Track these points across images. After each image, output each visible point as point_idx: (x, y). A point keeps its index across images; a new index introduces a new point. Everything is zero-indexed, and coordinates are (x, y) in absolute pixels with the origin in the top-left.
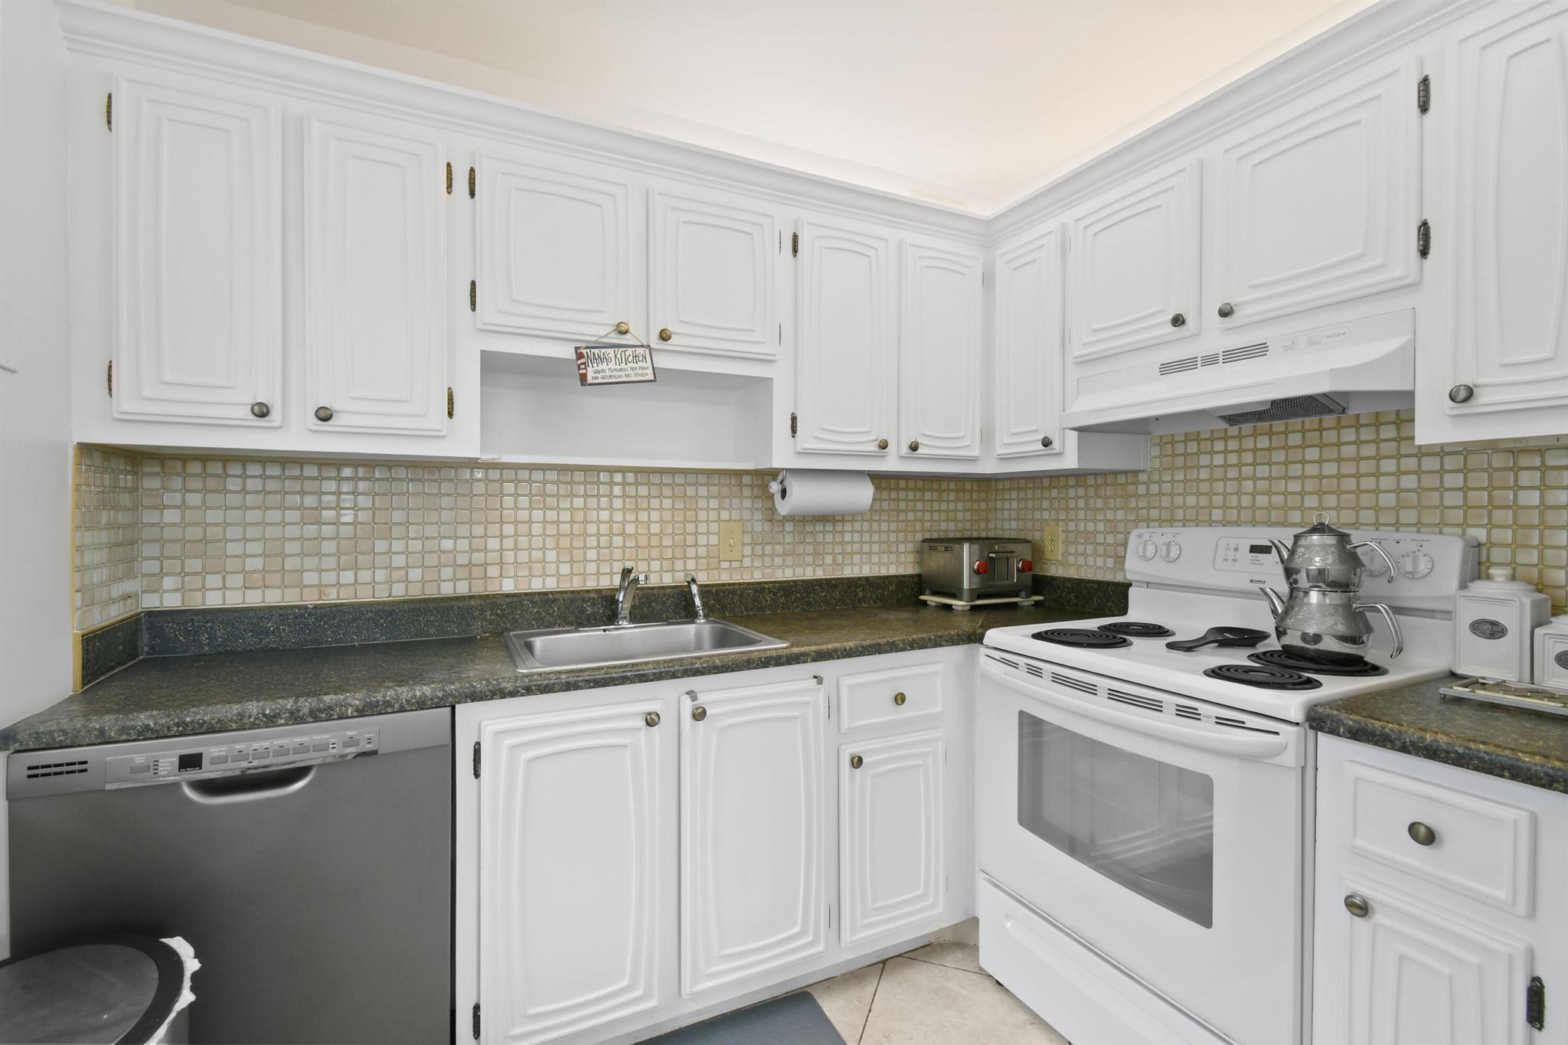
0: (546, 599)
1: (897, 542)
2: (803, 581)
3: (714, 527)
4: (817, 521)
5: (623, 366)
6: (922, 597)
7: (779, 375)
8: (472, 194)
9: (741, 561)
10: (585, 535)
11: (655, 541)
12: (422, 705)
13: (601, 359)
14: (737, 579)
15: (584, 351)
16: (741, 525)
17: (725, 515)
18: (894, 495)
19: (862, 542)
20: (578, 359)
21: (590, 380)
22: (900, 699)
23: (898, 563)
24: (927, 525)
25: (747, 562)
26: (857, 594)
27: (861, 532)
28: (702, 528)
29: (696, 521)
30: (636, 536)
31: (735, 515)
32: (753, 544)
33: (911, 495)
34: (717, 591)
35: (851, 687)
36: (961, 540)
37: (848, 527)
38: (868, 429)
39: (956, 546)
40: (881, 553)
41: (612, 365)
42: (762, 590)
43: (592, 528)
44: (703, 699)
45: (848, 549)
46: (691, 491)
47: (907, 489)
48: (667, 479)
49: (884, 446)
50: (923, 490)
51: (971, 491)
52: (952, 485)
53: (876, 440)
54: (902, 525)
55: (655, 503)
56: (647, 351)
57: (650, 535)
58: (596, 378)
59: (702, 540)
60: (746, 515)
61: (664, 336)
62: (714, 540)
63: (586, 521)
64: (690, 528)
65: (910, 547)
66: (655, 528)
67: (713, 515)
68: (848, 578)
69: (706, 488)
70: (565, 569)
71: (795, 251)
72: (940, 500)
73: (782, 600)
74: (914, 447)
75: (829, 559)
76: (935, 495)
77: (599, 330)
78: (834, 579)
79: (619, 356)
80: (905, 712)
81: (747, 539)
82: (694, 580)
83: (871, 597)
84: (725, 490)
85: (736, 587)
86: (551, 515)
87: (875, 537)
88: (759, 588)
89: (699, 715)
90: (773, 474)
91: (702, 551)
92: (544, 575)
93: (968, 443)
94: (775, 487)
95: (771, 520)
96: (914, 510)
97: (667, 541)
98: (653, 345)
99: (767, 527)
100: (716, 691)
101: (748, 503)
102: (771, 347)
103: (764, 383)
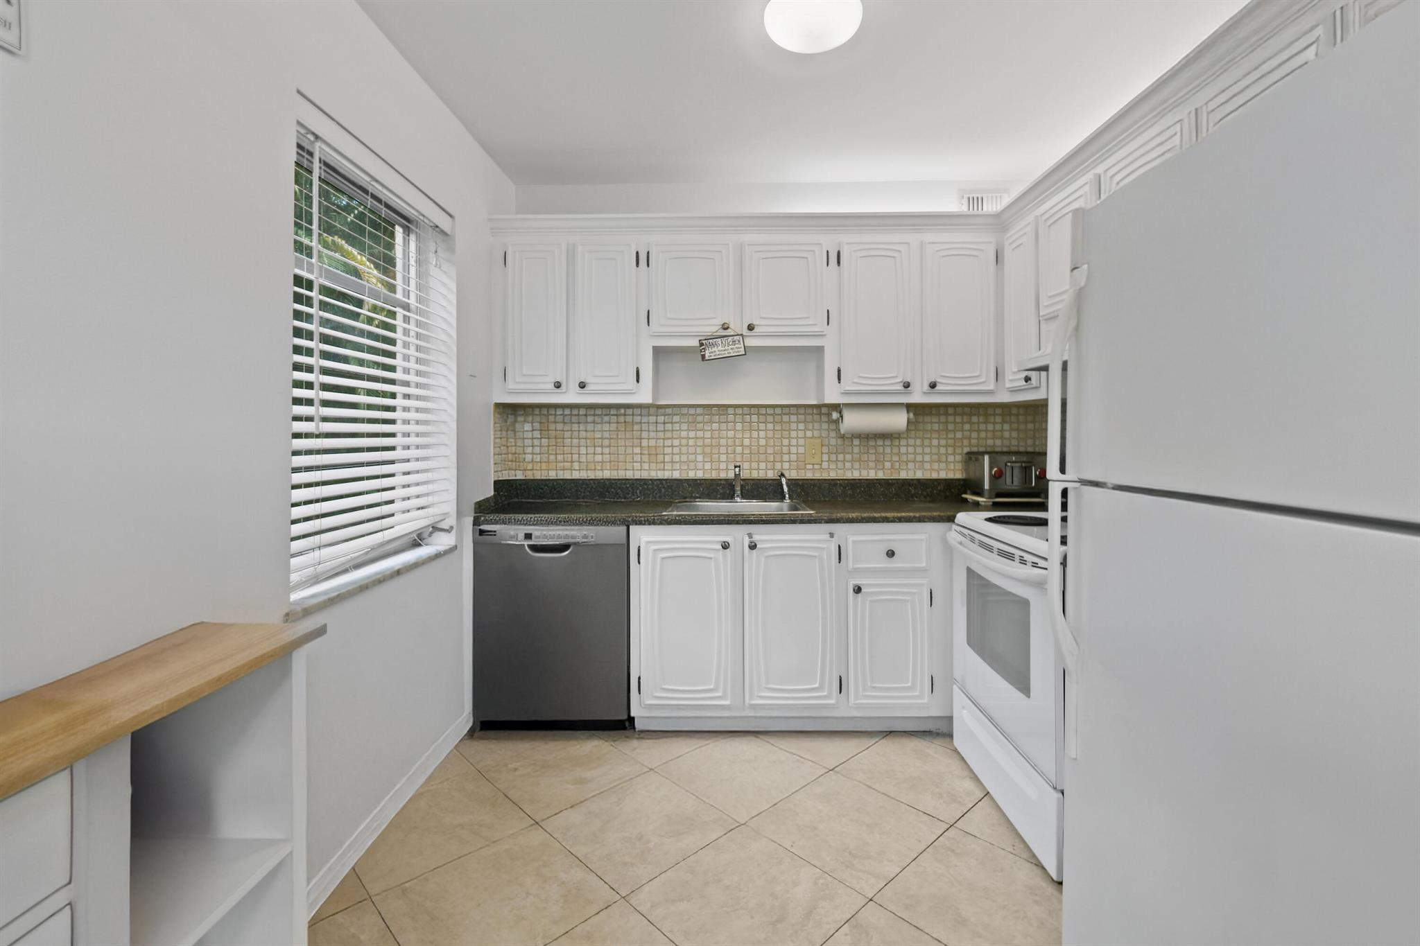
0: (695, 483)
1: (947, 454)
2: (867, 480)
3: (801, 442)
4: (878, 438)
5: (726, 348)
6: (964, 496)
7: (829, 345)
8: (648, 265)
9: (821, 464)
10: (719, 446)
11: (762, 450)
12: (613, 523)
13: (712, 345)
14: (818, 476)
15: (704, 342)
16: (820, 440)
17: (809, 434)
18: (943, 419)
19: (915, 453)
20: (700, 347)
21: (707, 358)
22: (891, 554)
23: (947, 469)
24: (974, 442)
25: (825, 465)
26: (910, 491)
27: (915, 446)
28: (794, 442)
29: (789, 438)
30: (750, 446)
31: (816, 434)
32: (829, 453)
33: (958, 419)
34: (802, 484)
35: (854, 542)
36: (983, 454)
37: (903, 442)
38: (895, 375)
39: (980, 457)
40: (931, 462)
41: (720, 348)
42: (835, 485)
43: (723, 442)
44: (756, 538)
45: (904, 458)
46: (785, 418)
47: (955, 414)
48: (770, 411)
49: (907, 385)
50: (971, 415)
51: (1017, 415)
52: (999, 411)
53: (901, 382)
54: (951, 441)
55: (762, 426)
56: (741, 338)
57: (759, 446)
58: (711, 356)
59: (794, 450)
60: (824, 434)
61: (751, 328)
62: (801, 450)
63: (720, 438)
64: (786, 442)
65: (959, 458)
66: (763, 442)
67: (801, 434)
68: (903, 480)
69: (796, 416)
70: (708, 466)
71: (839, 263)
72: (986, 423)
73: (850, 492)
74: (933, 386)
75: (888, 465)
76: (981, 419)
77: (713, 328)
78: (891, 479)
79: (724, 342)
80: (895, 563)
81: (825, 450)
82: (782, 475)
83: (921, 494)
84: (809, 418)
85: (816, 482)
86: (700, 434)
87: (927, 450)
88: (833, 483)
89: (753, 547)
90: (837, 407)
91: (794, 457)
92: (696, 469)
93: (983, 380)
94: (835, 415)
95: (843, 437)
96: (962, 430)
97: (770, 450)
98: (744, 334)
99: (840, 442)
100: (762, 534)
101: (825, 426)
102: (821, 326)
103: (820, 350)
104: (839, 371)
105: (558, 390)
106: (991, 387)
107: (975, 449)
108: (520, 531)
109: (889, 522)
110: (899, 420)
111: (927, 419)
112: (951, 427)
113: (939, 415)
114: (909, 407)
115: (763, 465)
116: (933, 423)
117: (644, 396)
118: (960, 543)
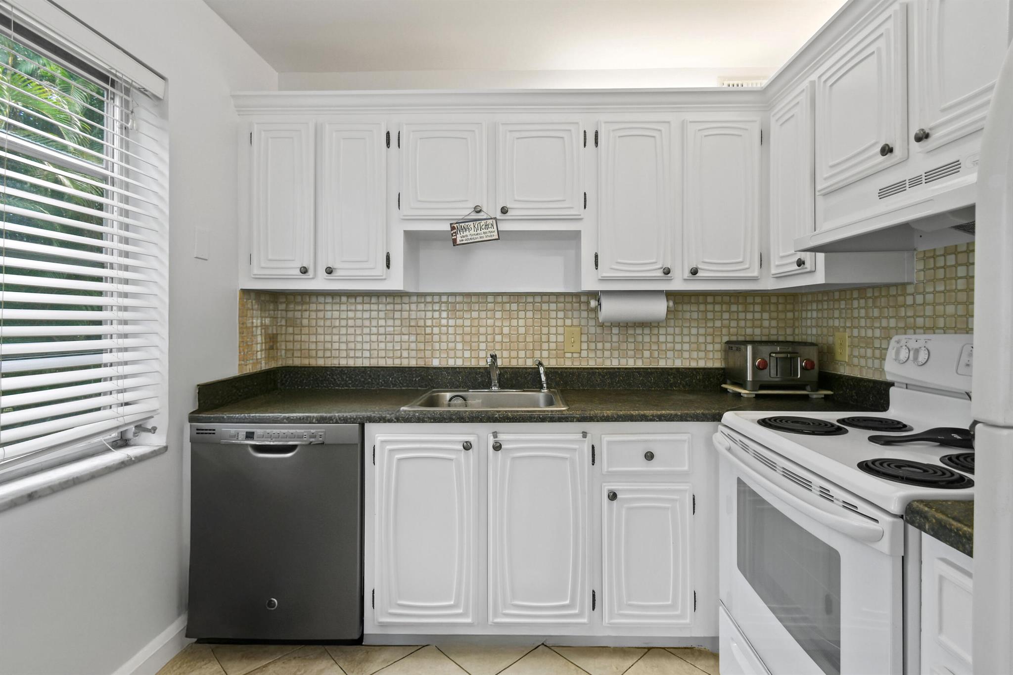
0: (454, 371)
1: (706, 343)
2: (626, 369)
3: (561, 330)
4: (637, 327)
6: (724, 386)
7: (585, 228)
8: (398, 145)
9: (580, 353)
10: (478, 334)
11: (521, 339)
12: (345, 420)
13: (465, 229)
14: (576, 364)
15: (455, 225)
16: (579, 329)
17: (568, 322)
18: (702, 307)
19: (674, 342)
20: (452, 230)
21: (458, 242)
22: (649, 456)
23: (706, 358)
24: (733, 331)
25: (584, 353)
26: (668, 381)
27: (674, 335)
28: (553, 330)
29: (549, 326)
30: (509, 334)
31: (576, 322)
32: (588, 342)
33: (718, 308)
34: (561, 372)
35: (609, 443)
36: (746, 343)
37: (662, 331)
38: (654, 260)
39: (743, 347)
40: (690, 351)
41: (472, 232)
42: (594, 373)
43: (482, 330)
44: (501, 437)
45: (663, 347)
46: (545, 306)
47: (714, 303)
48: (530, 299)
49: (667, 272)
50: (729, 303)
51: (777, 304)
52: (758, 300)
53: (661, 268)
54: (710, 331)
55: (522, 314)
56: (494, 221)
57: (518, 334)
58: (463, 240)
59: (553, 338)
60: (583, 322)
61: (504, 211)
62: (560, 338)
63: (479, 326)
64: (545, 330)
65: (717, 347)
66: (522, 330)
67: (560, 322)
68: (662, 369)
69: (555, 304)
70: (467, 354)
71: (596, 143)
72: (745, 311)
73: (609, 381)
74: (694, 272)
75: (647, 354)
76: (741, 308)
77: (464, 211)
78: (650, 368)
79: (476, 226)
80: (654, 467)
81: (584, 338)
82: (540, 364)
83: (681, 383)
84: (569, 306)
85: (575, 370)
86: (459, 322)
87: (686, 339)
88: (591, 372)
89: (497, 447)
90: (595, 295)
91: (553, 346)
92: (455, 357)
93: (747, 266)
94: (593, 303)
95: (602, 325)
96: (721, 319)
97: (529, 339)
98: (498, 217)
99: (599, 330)
100: (510, 434)
101: (584, 314)
102: (578, 210)
103: (576, 236)
104: (596, 256)
105: (304, 276)
106: (755, 273)
107: (734, 338)
108: (241, 430)
109: (648, 420)
110: (659, 308)
111: (686, 307)
112: (710, 315)
113: (698, 303)
114: (670, 295)
115: (522, 354)
116: (691, 311)
117: (395, 281)
118: (729, 450)
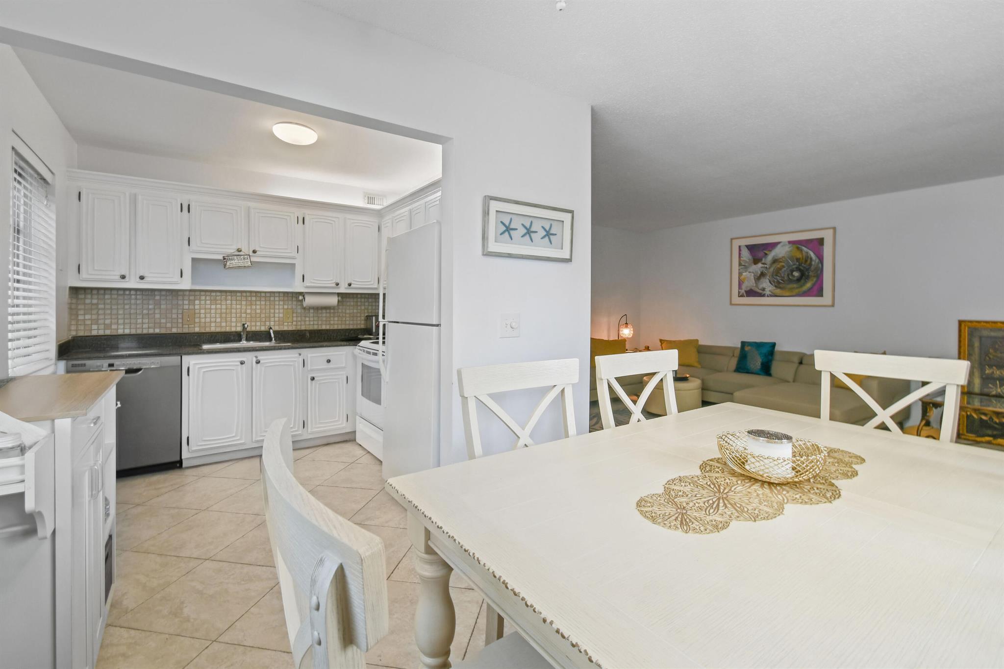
0: (216, 334)
1: (357, 317)
3: (281, 311)
4: (323, 309)
5: (240, 261)
7: (298, 263)
8: (189, 212)
9: (292, 323)
10: (231, 313)
11: (258, 315)
13: (232, 260)
14: (290, 328)
15: (226, 258)
16: (292, 310)
17: (286, 307)
18: (355, 300)
20: (224, 259)
21: (228, 266)
22: (329, 361)
23: (358, 324)
24: (370, 311)
25: (294, 323)
28: (277, 311)
29: (274, 309)
30: (251, 314)
31: (290, 306)
32: (297, 317)
33: (363, 300)
34: (282, 332)
35: (311, 357)
36: (372, 316)
37: (336, 311)
38: (332, 279)
39: (371, 318)
40: (349, 320)
41: (236, 261)
43: (233, 311)
44: (259, 358)
46: (272, 299)
47: (361, 298)
48: (263, 295)
49: (337, 284)
50: (368, 298)
53: (335, 283)
54: (359, 311)
55: (258, 303)
56: (249, 257)
57: (256, 313)
58: (230, 265)
59: (277, 315)
60: (294, 307)
61: (255, 252)
62: (281, 315)
63: (231, 309)
64: (272, 311)
65: (363, 318)
66: (258, 311)
69: (278, 298)
70: (224, 324)
71: (304, 223)
74: (350, 285)
76: (373, 300)
77: (232, 250)
79: (238, 258)
80: (331, 365)
81: (295, 315)
82: (271, 328)
84: (286, 299)
85: (290, 331)
86: (218, 306)
89: (258, 362)
90: (301, 294)
91: (277, 319)
92: (216, 326)
93: (372, 283)
94: (301, 298)
95: (305, 308)
96: (365, 305)
97: (263, 316)
98: (250, 255)
99: (303, 311)
100: (262, 355)
101: (295, 303)
102: (294, 254)
103: (293, 265)
104: (303, 276)
105: (123, 280)
106: (376, 286)
107: (370, 314)
108: (105, 362)
109: (328, 347)
110: (334, 301)
111: (348, 300)
112: (359, 304)
113: (353, 298)
114: (339, 294)
115: (258, 324)
116: (351, 302)
117: (186, 284)
118: (360, 353)
